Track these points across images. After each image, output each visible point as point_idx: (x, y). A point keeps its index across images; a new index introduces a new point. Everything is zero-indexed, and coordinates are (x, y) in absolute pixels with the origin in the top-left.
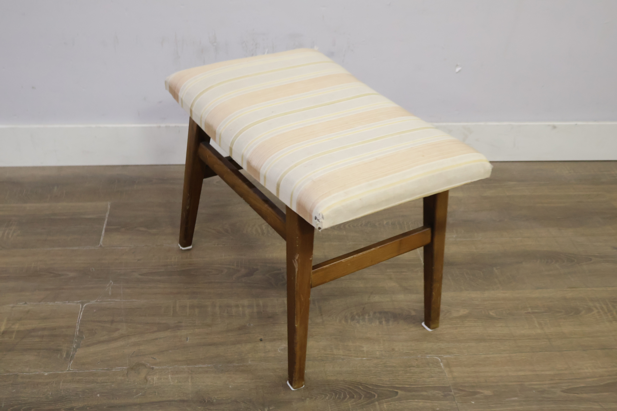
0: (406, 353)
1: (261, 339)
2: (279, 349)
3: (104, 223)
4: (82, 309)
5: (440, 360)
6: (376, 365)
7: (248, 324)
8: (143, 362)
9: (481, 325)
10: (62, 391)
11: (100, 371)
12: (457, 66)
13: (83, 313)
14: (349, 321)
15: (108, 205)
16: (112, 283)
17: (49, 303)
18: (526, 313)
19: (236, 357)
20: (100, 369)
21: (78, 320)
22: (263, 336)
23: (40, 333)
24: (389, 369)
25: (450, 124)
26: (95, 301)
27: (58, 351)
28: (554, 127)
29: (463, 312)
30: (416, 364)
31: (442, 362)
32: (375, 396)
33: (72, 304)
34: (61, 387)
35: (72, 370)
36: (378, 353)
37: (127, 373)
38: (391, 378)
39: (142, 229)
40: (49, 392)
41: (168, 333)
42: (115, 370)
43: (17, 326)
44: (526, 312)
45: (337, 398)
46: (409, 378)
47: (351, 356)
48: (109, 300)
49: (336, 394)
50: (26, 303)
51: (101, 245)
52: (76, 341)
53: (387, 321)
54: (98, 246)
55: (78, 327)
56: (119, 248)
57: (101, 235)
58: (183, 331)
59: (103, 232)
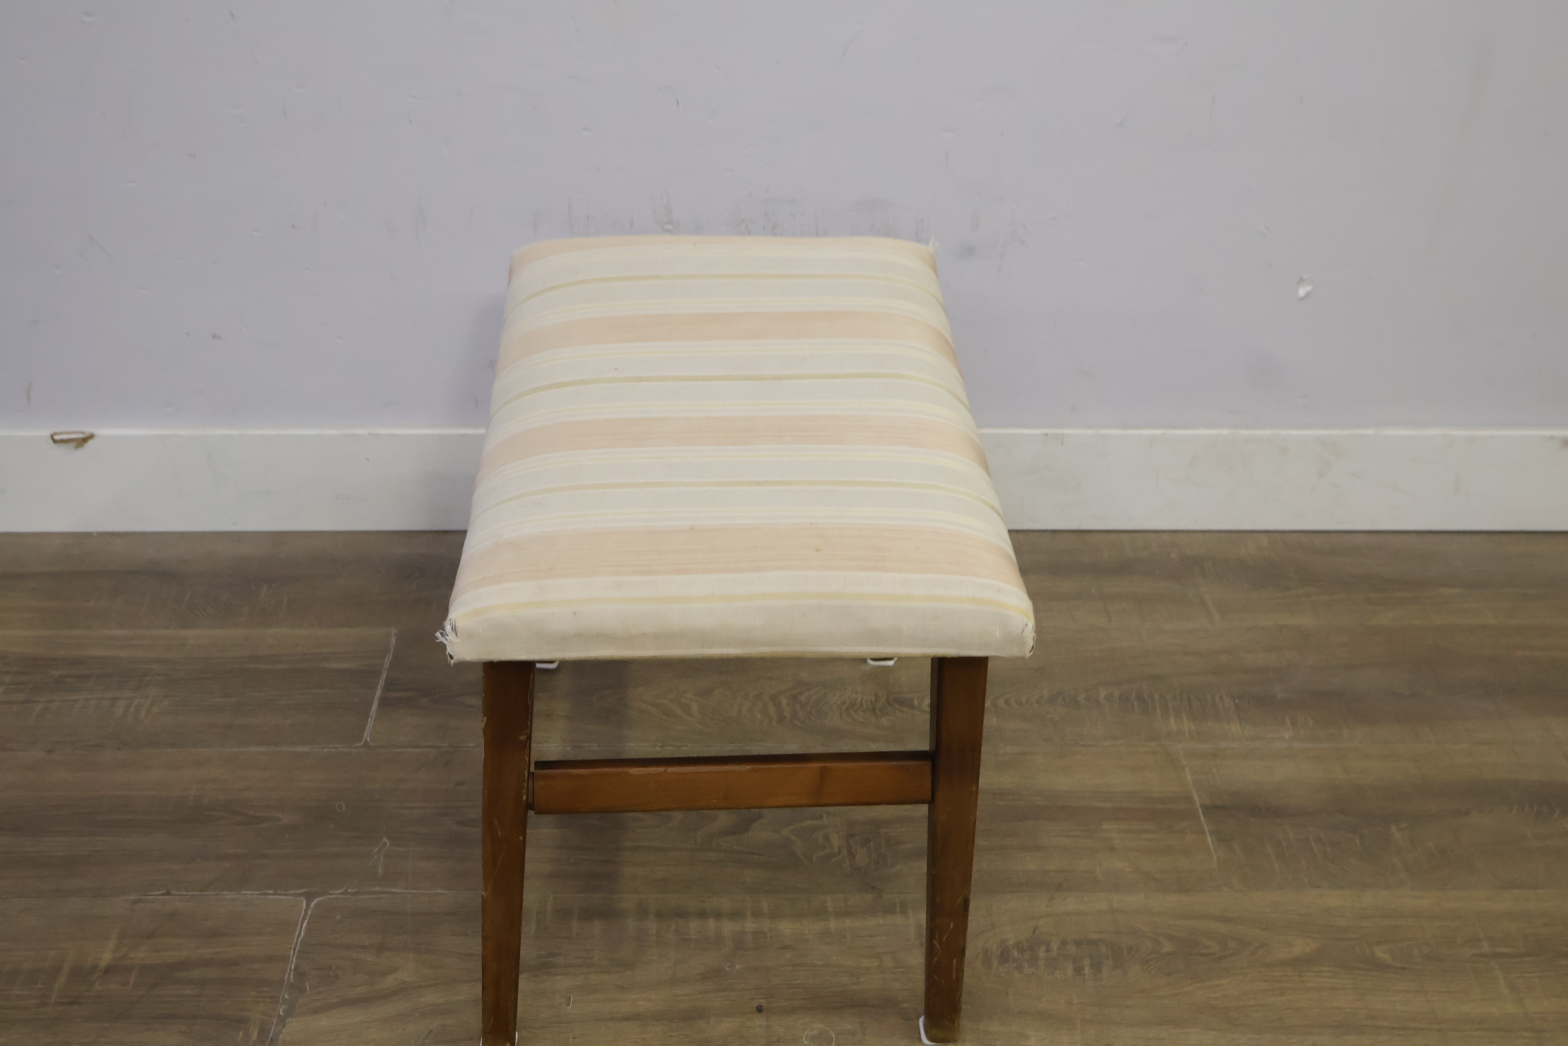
1: (761, 1006)
2: (806, 1037)
3: (377, 683)
4: (306, 910)
7: (728, 964)
9: (1349, 986)
12: (1301, 280)
13: (308, 923)
14: (995, 963)
15: (392, 634)
16: (388, 844)
17: (225, 893)
18: (1475, 955)
21: (295, 941)
22: (766, 998)
23: (198, 973)
25: (1283, 432)
26: (341, 891)
27: (241, 1022)
28: (1565, 442)
29: (1302, 946)
33: (281, 897)
39: (474, 701)
43: (142, 955)
44: (1475, 951)
48: (377, 889)
50: (168, 894)
51: (366, 740)
52: (286, 996)
53: (1097, 966)
54: (359, 745)
55: (294, 960)
56: (411, 750)
57: (368, 716)
58: (559, 977)
59: (374, 707)
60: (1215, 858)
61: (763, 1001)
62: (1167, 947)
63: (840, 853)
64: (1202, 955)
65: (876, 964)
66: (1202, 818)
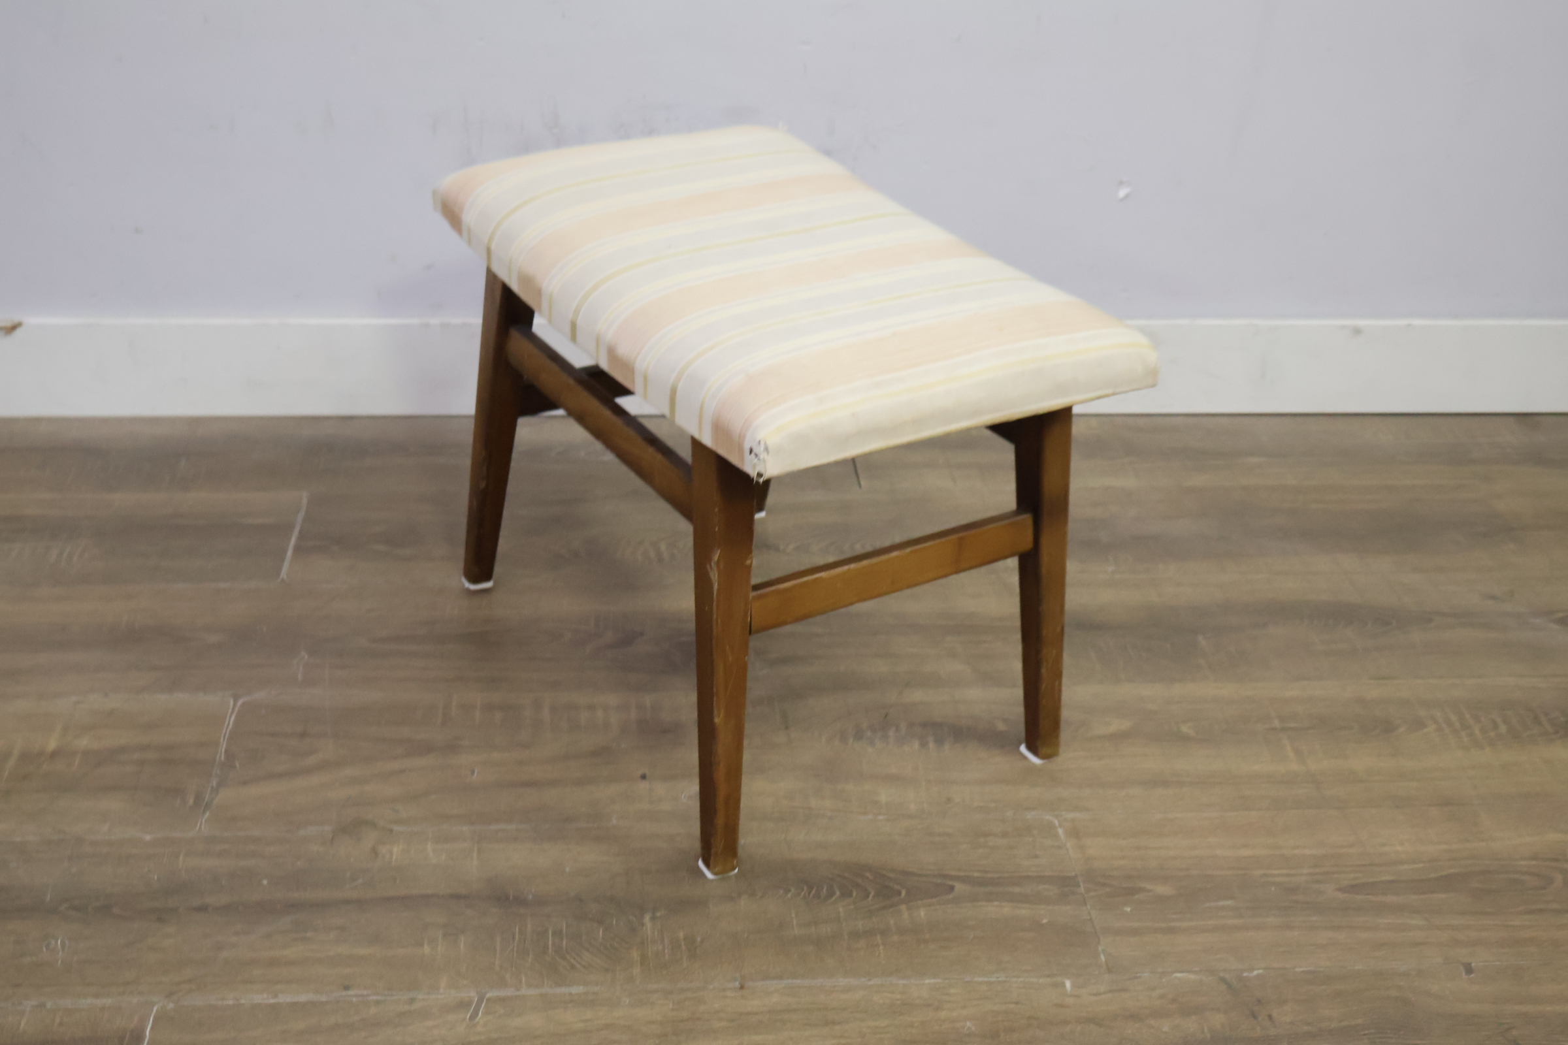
0: (980, 807)
1: (645, 775)
2: (685, 797)
3: (291, 535)
4: (233, 709)
5: (1056, 822)
6: (908, 831)
7: (615, 744)
8: (371, 817)
9: (1158, 753)
10: (183, 873)
11: (272, 833)
12: (1121, 183)
13: (236, 717)
14: (851, 741)
15: (305, 497)
16: (306, 657)
17: (158, 695)
18: (1266, 729)
19: (584, 809)
20: (270, 830)
21: (225, 730)
22: (649, 769)
23: (137, 756)
24: (937, 839)
26: (264, 693)
27: (177, 792)
29: (1117, 725)
30: (999, 830)
31: (1060, 826)
32: (899, 893)
33: (210, 697)
34: (180, 865)
35: (207, 830)
36: (913, 807)
37: (332, 839)
38: (940, 858)
39: (380, 548)
40: (152, 875)
41: (429, 760)
42: (304, 832)
43: (85, 742)
44: (1266, 726)
45: (811, 896)
46: (981, 857)
47: (851, 812)
48: (298, 691)
49: (811, 888)
50: (106, 696)
51: (283, 579)
52: (218, 772)
53: (940, 741)
54: (276, 581)
55: (224, 745)
56: (324, 585)
57: (284, 560)
58: (464, 755)
59: (290, 553)
61: (646, 771)
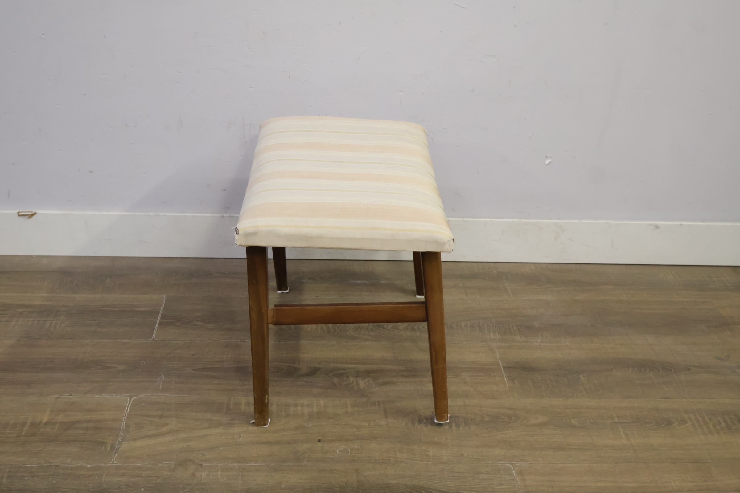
0: (476, 459)
1: (320, 440)
2: (338, 451)
3: (158, 317)
4: (130, 402)
5: (512, 467)
6: (442, 470)
7: (306, 424)
8: (192, 458)
9: (560, 434)
10: (105, 484)
11: (146, 465)
12: (547, 157)
13: (130, 407)
14: (416, 424)
15: (164, 297)
16: (164, 377)
17: (95, 395)
18: (612, 423)
19: (291, 456)
20: (145, 463)
21: (125, 413)
23: (84, 425)
24: (456, 475)
25: (540, 221)
26: (144, 395)
27: (103, 443)
28: (657, 227)
29: (541, 419)
30: (485, 471)
31: (514, 469)
33: (119, 397)
34: (103, 480)
35: (116, 463)
36: (445, 458)
37: (174, 469)
38: (457, 484)
39: (199, 323)
40: (90, 485)
41: (220, 430)
42: (161, 465)
43: (60, 418)
44: (612, 421)
46: (476, 484)
47: (416, 460)
48: (159, 394)
50: (71, 395)
51: (154, 338)
52: (122, 434)
53: (458, 426)
54: (151, 339)
55: (125, 420)
56: (173, 342)
57: (154, 329)
58: (236, 428)
59: (157, 325)
60: (508, 386)
61: (321, 437)
62: (487, 419)
63: (353, 383)
64: (501, 422)
65: (367, 424)
66: (503, 371)
